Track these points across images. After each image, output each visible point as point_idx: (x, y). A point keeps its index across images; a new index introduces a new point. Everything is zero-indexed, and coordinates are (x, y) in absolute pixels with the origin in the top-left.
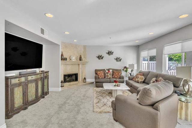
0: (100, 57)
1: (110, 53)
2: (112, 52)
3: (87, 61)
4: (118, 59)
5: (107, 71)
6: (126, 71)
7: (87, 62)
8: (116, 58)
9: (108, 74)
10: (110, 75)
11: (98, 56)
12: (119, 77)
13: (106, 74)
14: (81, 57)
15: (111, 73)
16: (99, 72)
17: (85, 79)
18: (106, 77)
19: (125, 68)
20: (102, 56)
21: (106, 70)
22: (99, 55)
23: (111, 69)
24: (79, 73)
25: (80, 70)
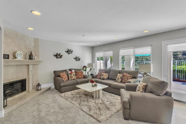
0: (58, 56)
1: (69, 52)
2: (71, 50)
3: (40, 60)
4: (77, 59)
5: (69, 72)
6: (85, 70)
7: (40, 62)
8: (75, 57)
9: (72, 75)
10: (74, 76)
11: (55, 54)
12: (83, 77)
13: (70, 75)
14: (31, 54)
15: (75, 73)
16: (62, 74)
17: (39, 85)
18: (70, 79)
19: (84, 68)
20: (61, 55)
21: (67, 70)
22: (57, 53)
23: (73, 69)
24: (29, 77)
25: (30, 73)
